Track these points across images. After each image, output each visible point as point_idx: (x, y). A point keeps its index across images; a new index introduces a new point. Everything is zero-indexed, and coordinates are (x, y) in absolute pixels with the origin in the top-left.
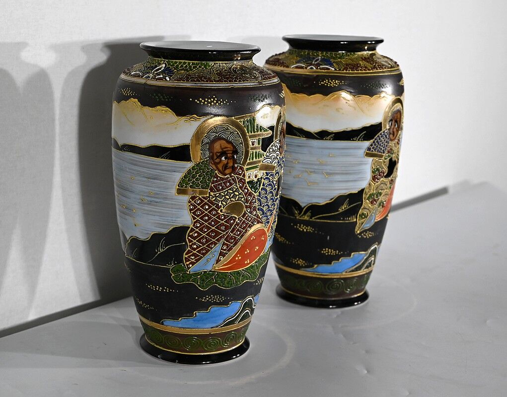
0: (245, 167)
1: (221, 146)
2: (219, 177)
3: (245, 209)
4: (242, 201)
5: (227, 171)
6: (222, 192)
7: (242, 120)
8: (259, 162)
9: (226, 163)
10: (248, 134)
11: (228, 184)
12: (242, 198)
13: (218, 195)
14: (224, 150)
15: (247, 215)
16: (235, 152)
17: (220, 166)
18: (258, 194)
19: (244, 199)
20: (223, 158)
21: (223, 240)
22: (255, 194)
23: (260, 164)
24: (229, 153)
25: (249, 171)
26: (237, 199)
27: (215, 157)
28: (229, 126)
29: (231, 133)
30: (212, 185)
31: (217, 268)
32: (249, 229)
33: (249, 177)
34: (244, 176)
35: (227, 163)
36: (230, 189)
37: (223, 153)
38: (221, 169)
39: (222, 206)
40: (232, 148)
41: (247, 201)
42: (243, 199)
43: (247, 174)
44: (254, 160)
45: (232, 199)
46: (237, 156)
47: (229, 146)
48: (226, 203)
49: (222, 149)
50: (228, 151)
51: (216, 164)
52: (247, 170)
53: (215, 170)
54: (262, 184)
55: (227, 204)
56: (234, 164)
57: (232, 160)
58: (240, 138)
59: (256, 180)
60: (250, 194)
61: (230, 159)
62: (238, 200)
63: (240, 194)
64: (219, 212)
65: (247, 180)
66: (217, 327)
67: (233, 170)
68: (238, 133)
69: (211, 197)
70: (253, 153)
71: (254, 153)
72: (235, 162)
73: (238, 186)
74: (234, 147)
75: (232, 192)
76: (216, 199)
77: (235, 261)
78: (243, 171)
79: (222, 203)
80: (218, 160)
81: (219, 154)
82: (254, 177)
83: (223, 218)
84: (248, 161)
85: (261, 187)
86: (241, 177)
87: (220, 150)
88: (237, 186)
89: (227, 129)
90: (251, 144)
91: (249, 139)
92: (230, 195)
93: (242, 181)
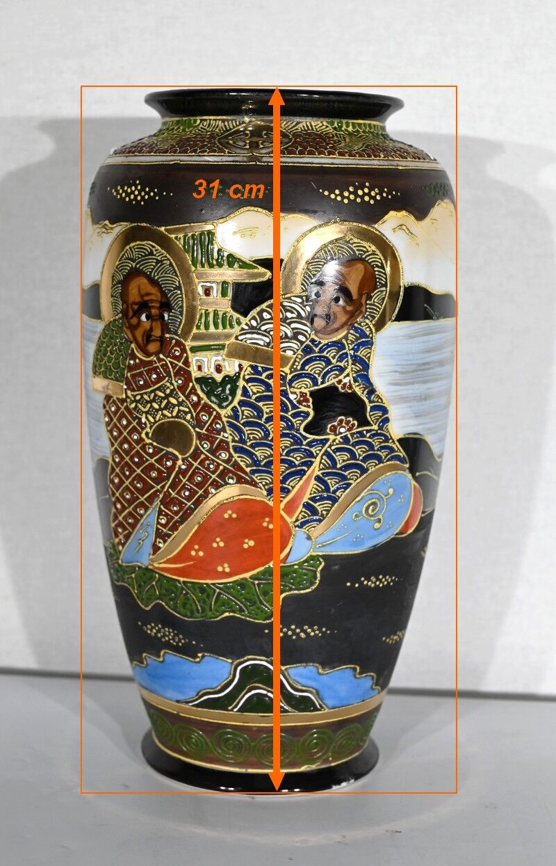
0: (189, 344)
1: (139, 290)
2: (139, 359)
3: (195, 441)
4: (188, 422)
5: (152, 347)
6: (146, 393)
7: (181, 235)
8: (228, 336)
9: (148, 327)
10: (193, 269)
11: (154, 376)
12: (186, 413)
13: (138, 398)
14: (146, 298)
15: (203, 456)
16: (166, 305)
17: (139, 333)
18: (228, 411)
19: (192, 417)
20: (143, 318)
21: (157, 502)
22: (223, 412)
23: (227, 343)
24: (154, 307)
25: (198, 354)
26: (174, 414)
27: (131, 314)
28: (153, 247)
29: (158, 262)
30: (129, 375)
31: (157, 565)
32: (213, 491)
33: (200, 368)
34: (187, 363)
35: (151, 329)
36: (158, 389)
37: (144, 306)
38: (140, 339)
39: (148, 425)
40: (159, 295)
41: (200, 424)
42: (188, 417)
43: (194, 359)
44: (212, 329)
45: (165, 412)
46: (169, 316)
47: (154, 290)
48: (154, 418)
49: (142, 296)
50: (152, 301)
51: (133, 328)
52: (194, 350)
53: (131, 342)
54: (239, 392)
55: (156, 422)
56: (163, 333)
57: (159, 323)
58: (176, 275)
59: (219, 378)
60: (207, 409)
61: (156, 320)
62: (177, 416)
63: (180, 404)
64: (143, 436)
65: (195, 374)
66: (187, 703)
67: (162, 345)
68: (171, 265)
69: (128, 400)
70: (207, 315)
71: (211, 316)
72: (165, 328)
73: (175, 384)
74: (163, 294)
75: (163, 395)
76: (136, 406)
77: (190, 558)
78: (184, 350)
79: (147, 418)
80: (134, 321)
81: (136, 307)
82: (212, 369)
83: (151, 451)
84: (195, 331)
85: (239, 397)
86: (180, 364)
87: (138, 299)
88: (172, 384)
89: (151, 253)
90: (200, 290)
91: (197, 281)
92: (161, 402)
93: (184, 374)
